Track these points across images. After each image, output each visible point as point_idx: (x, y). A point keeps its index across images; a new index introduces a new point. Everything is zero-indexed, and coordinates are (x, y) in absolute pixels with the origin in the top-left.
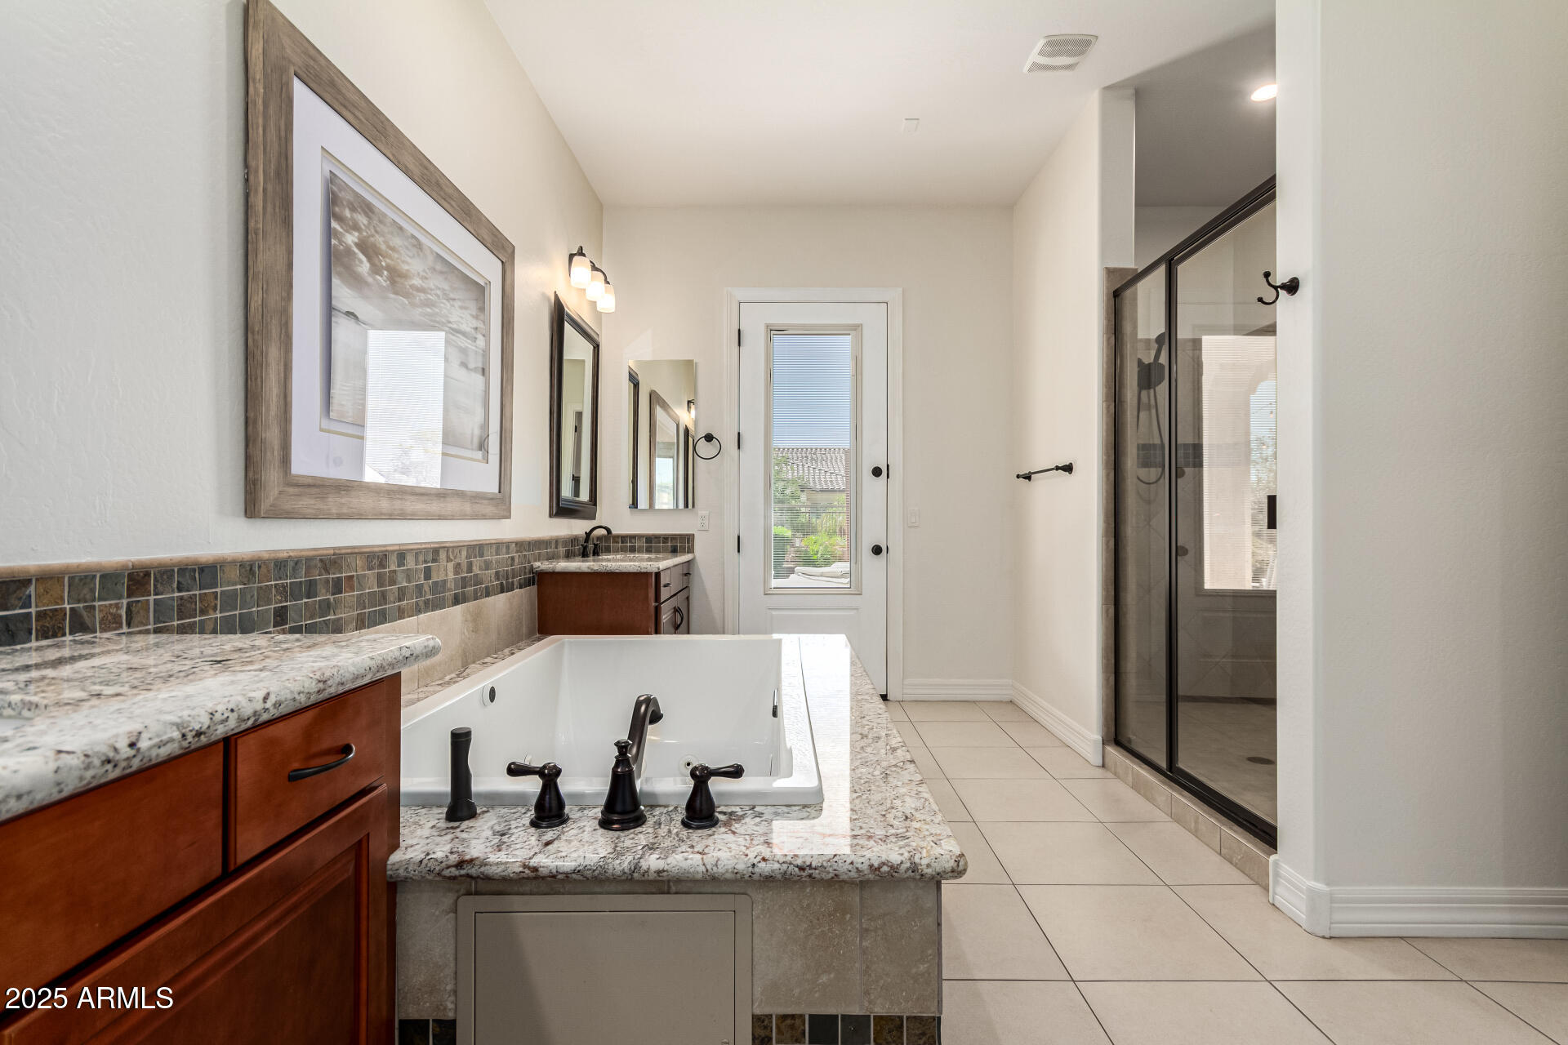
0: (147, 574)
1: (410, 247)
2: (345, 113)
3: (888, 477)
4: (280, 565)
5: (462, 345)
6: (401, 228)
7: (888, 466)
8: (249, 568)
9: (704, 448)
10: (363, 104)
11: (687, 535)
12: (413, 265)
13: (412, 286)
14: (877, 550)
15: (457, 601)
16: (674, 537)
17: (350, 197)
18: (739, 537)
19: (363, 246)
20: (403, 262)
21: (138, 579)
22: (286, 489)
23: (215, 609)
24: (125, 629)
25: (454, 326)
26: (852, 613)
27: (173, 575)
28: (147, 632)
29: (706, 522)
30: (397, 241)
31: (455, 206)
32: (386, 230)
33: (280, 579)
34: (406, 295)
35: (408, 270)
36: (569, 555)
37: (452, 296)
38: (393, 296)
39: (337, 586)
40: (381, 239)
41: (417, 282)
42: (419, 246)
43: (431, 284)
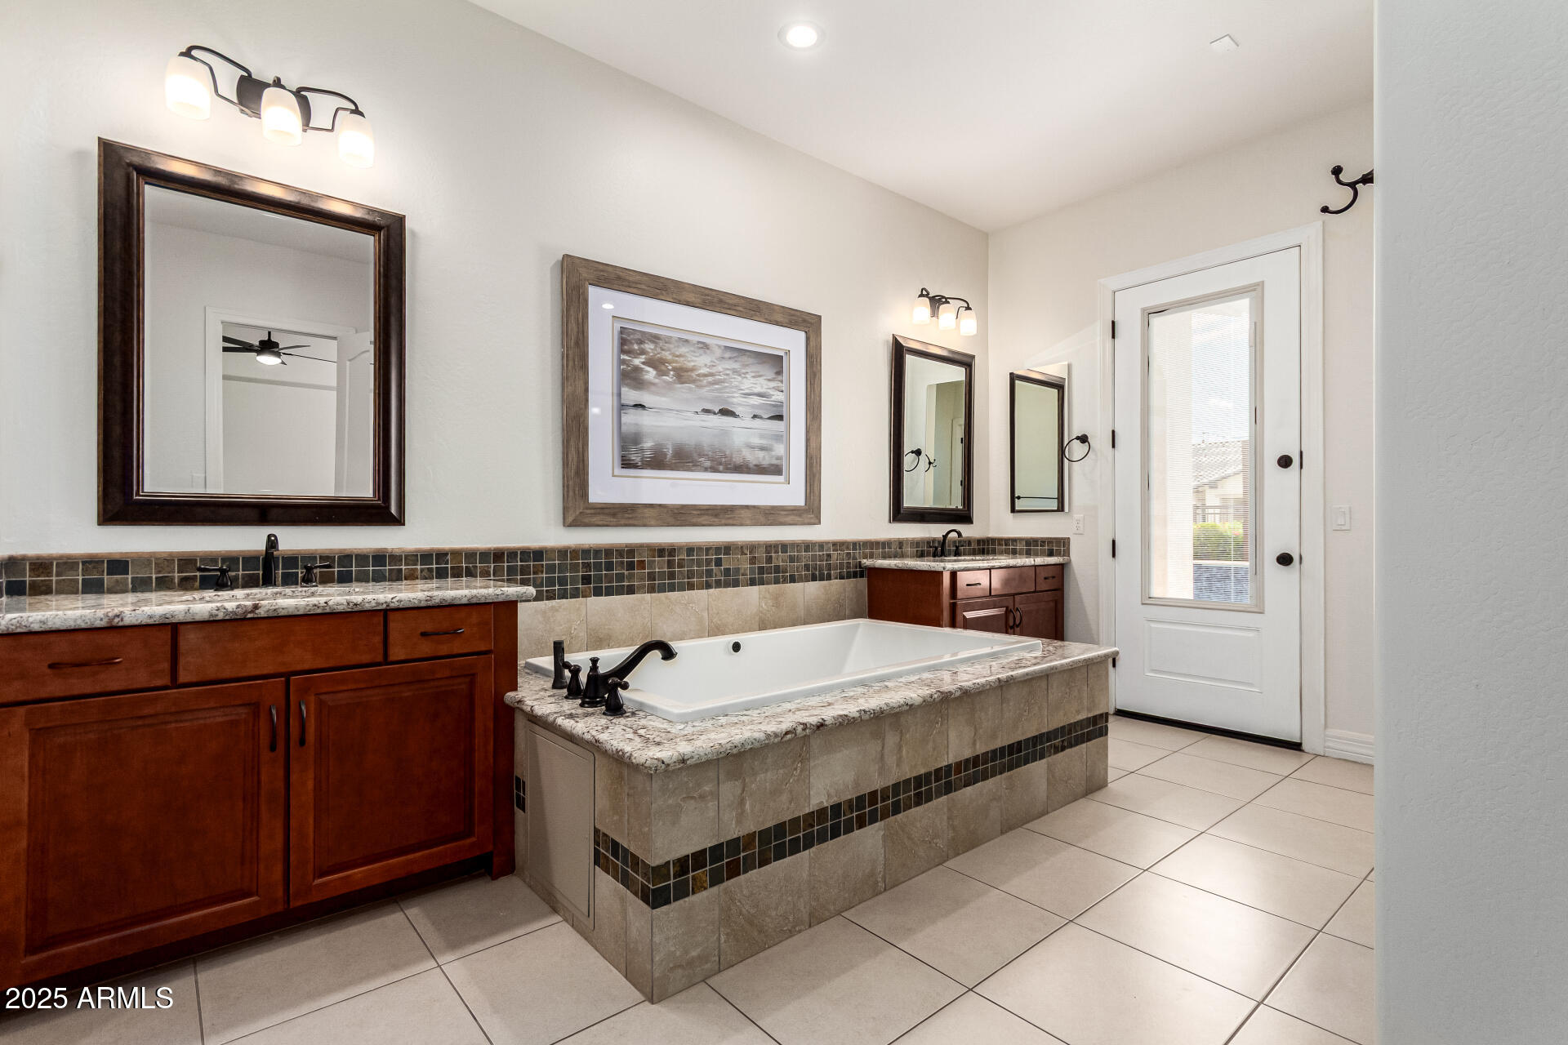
0: (503, 553)
1: (696, 350)
2: (629, 290)
3: (1301, 467)
4: (586, 552)
5: (756, 403)
6: (687, 341)
7: (1301, 453)
8: (563, 553)
9: (1077, 449)
10: (645, 278)
11: (1062, 539)
12: (701, 362)
13: (698, 375)
14: (1285, 560)
15: (752, 583)
16: (1050, 541)
17: (638, 336)
18: (1114, 542)
19: (650, 363)
20: (689, 361)
21: (498, 555)
22: (585, 511)
23: (542, 572)
24: (492, 578)
25: (747, 391)
26: (1251, 634)
27: (517, 555)
28: (503, 581)
29: (1081, 525)
30: (683, 350)
31: (742, 309)
32: (671, 346)
33: (586, 559)
34: (694, 381)
35: (694, 366)
36: (921, 555)
37: (744, 371)
38: (679, 386)
39: (631, 566)
40: (667, 353)
41: (704, 371)
42: (705, 347)
43: (720, 368)
